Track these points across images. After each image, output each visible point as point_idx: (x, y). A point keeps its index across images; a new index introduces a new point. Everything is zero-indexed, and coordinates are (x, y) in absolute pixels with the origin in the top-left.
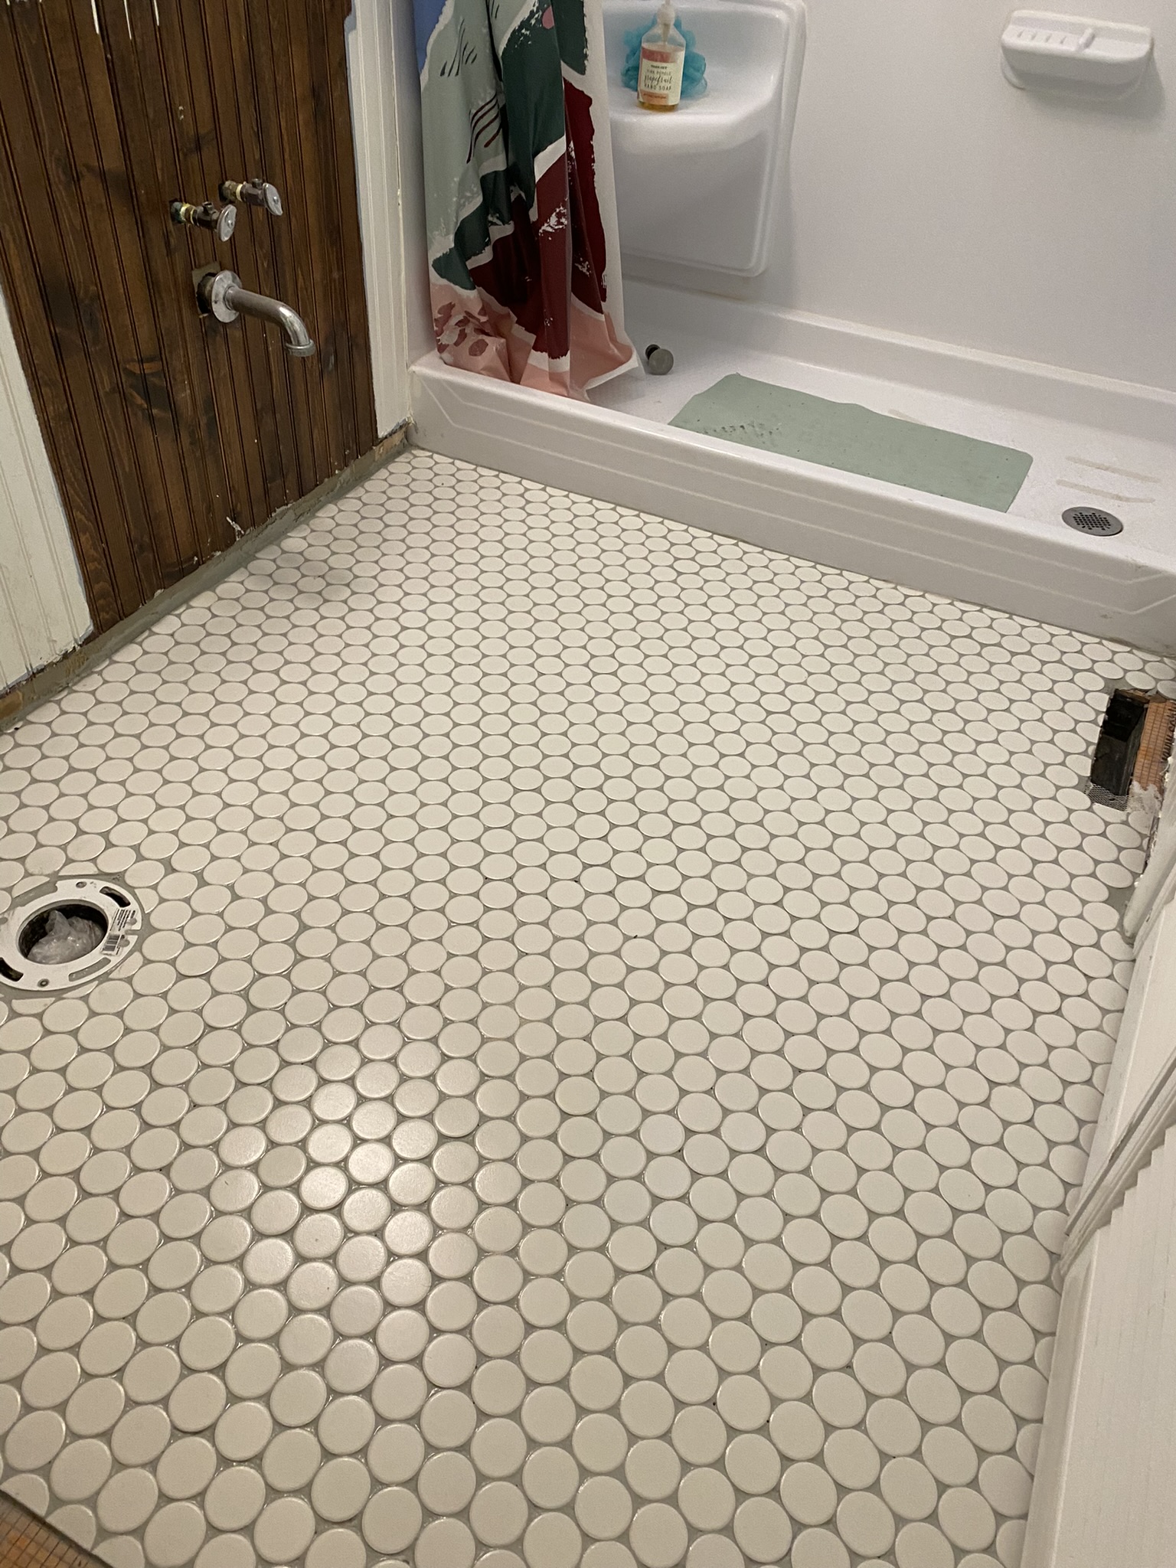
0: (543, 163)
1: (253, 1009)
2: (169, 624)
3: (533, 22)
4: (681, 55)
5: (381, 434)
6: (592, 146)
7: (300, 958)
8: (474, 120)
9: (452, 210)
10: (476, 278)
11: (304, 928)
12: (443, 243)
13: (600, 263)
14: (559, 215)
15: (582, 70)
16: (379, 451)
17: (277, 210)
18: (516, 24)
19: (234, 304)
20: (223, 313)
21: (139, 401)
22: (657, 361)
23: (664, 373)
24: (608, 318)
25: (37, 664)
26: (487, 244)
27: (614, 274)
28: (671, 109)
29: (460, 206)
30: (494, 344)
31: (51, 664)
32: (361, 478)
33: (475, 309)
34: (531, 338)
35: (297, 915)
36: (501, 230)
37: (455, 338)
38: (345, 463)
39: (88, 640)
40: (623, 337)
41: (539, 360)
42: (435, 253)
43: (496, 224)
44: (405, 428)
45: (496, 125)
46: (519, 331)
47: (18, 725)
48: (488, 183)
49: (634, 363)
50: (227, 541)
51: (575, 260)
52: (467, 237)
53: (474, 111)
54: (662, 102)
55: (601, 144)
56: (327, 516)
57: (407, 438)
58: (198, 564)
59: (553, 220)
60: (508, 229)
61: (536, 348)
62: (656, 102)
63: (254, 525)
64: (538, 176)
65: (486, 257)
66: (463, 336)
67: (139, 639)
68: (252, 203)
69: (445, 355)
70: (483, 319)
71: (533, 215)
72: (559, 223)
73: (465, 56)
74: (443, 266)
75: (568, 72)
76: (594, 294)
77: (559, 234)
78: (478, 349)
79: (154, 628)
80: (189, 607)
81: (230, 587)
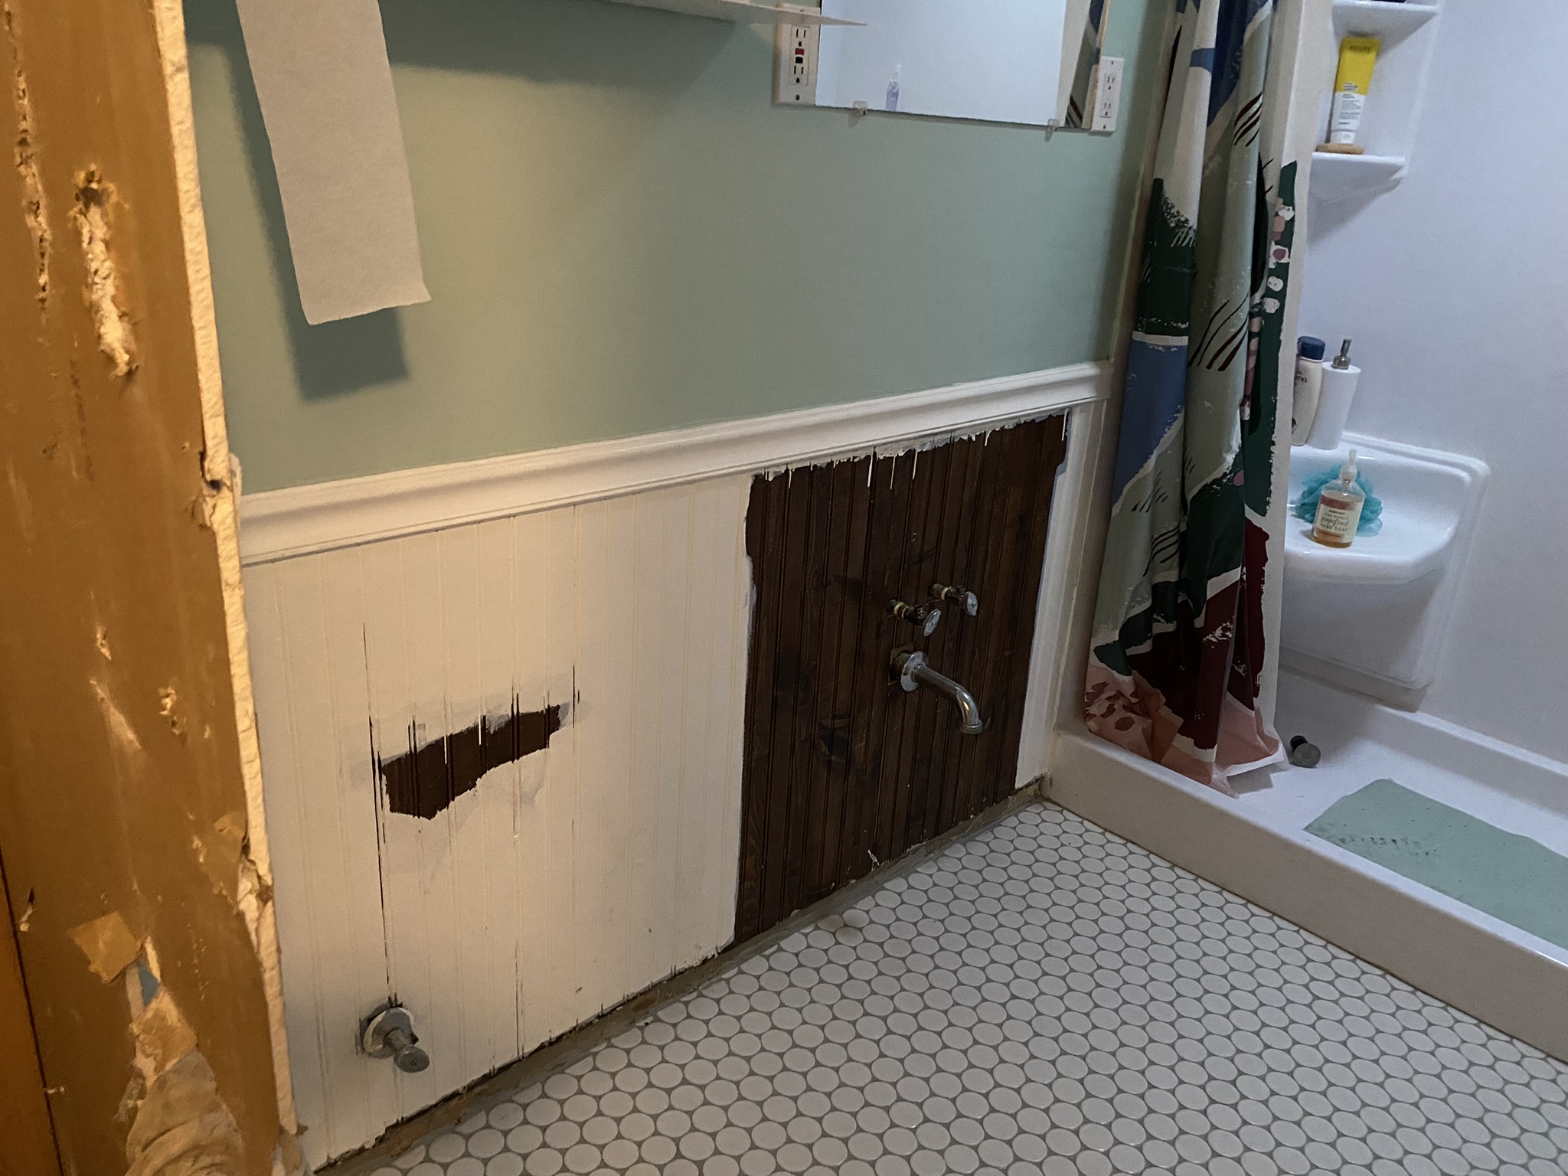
0: (1215, 586)
2: (794, 942)
3: (1225, 481)
4: (1360, 506)
5: (1017, 785)
6: (1264, 571)
8: (1154, 542)
9: (1124, 610)
10: (1130, 665)
12: (1108, 634)
13: (1257, 664)
14: (1225, 629)
15: (1263, 513)
16: (1013, 801)
17: (973, 612)
18: (1209, 480)
19: (917, 678)
20: (907, 683)
21: (824, 749)
22: (1303, 753)
23: (1311, 765)
24: (1258, 715)
25: (680, 967)
26: (1149, 638)
27: (1269, 676)
28: (1346, 545)
29: (1130, 607)
30: (1139, 725)
31: (692, 967)
32: (993, 822)
33: (1128, 690)
34: (1179, 721)
36: (1162, 627)
37: (1104, 710)
38: (980, 808)
39: (727, 949)
40: (1270, 730)
41: (1184, 744)
42: (1097, 641)
43: (1159, 621)
44: (1039, 780)
45: (1173, 549)
46: (1166, 712)
47: (648, 1020)
48: (1159, 591)
49: (1280, 755)
50: (863, 870)
51: (1235, 662)
52: (1132, 631)
53: (1156, 536)
54: (1338, 540)
55: (1272, 571)
56: (955, 854)
57: (1041, 792)
58: (835, 889)
59: (1218, 632)
60: (1171, 627)
61: (1183, 731)
62: (1330, 539)
63: (889, 858)
64: (1209, 595)
65: (1145, 647)
66: (1111, 710)
67: (767, 953)
68: (954, 603)
69: (1092, 724)
70: (1134, 700)
71: (1199, 622)
72: (1223, 635)
73: (1157, 497)
74: (1103, 652)
75: (1250, 514)
76: (1247, 691)
77: (1223, 645)
78: (1124, 725)
79: (783, 944)
80: (817, 928)
81: (855, 914)
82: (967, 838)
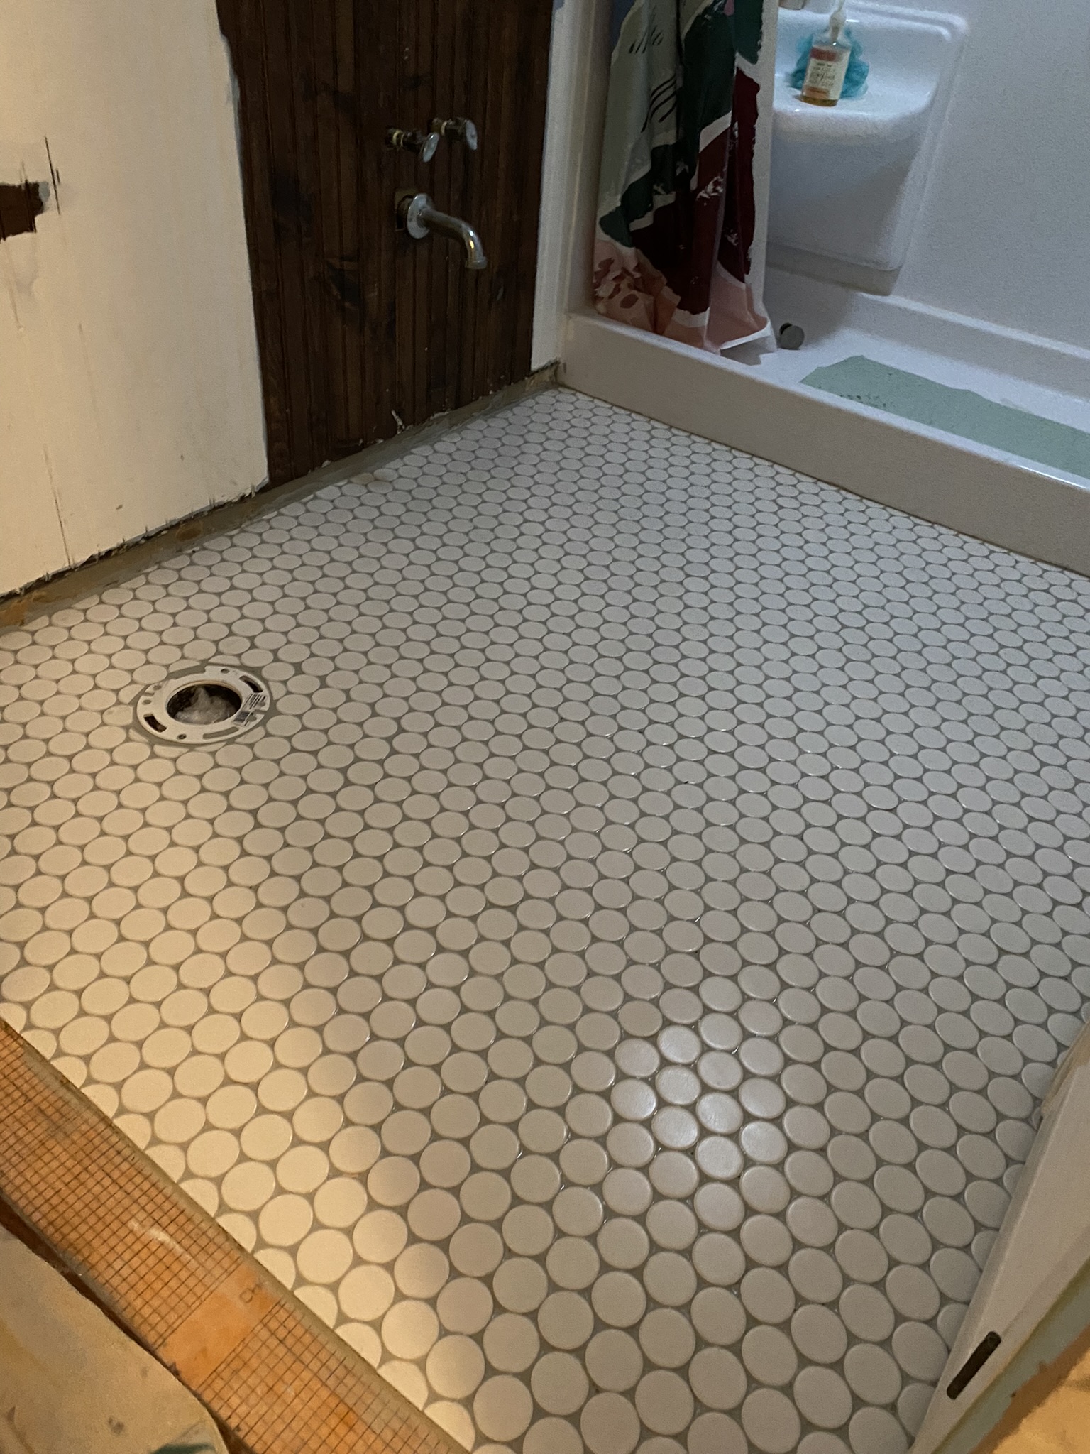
0: (707, 136)
1: (348, 783)
2: (329, 492)
3: (716, 8)
4: (846, 56)
5: (534, 367)
6: (754, 130)
7: (394, 752)
8: (652, 96)
9: (624, 172)
10: (635, 240)
11: (401, 730)
12: (611, 202)
13: (748, 238)
14: (716, 184)
15: (754, 60)
16: (530, 383)
17: (473, 143)
18: (700, 10)
19: (426, 222)
20: (415, 230)
21: (335, 292)
22: (790, 338)
23: (796, 348)
24: (749, 290)
25: (219, 499)
26: (650, 209)
27: (758, 252)
28: (832, 103)
29: (630, 172)
30: (643, 302)
31: (230, 503)
32: (511, 402)
33: (631, 265)
34: (677, 299)
35: (398, 720)
36: (663, 199)
37: (611, 291)
38: (498, 386)
39: (263, 490)
40: (760, 308)
41: (680, 316)
42: (603, 211)
43: (659, 193)
44: (554, 365)
45: (671, 102)
46: (668, 294)
47: (196, 549)
48: (659, 156)
49: (767, 331)
50: (389, 432)
51: (726, 231)
52: (635, 199)
53: (653, 88)
54: (824, 97)
55: (762, 127)
56: (477, 428)
57: (556, 377)
58: (364, 446)
59: (710, 187)
60: (671, 199)
61: (681, 306)
62: (818, 96)
63: (414, 423)
64: (702, 146)
65: (645, 221)
66: (617, 290)
67: (304, 500)
68: (453, 138)
69: (601, 307)
70: (637, 275)
71: (694, 184)
72: (715, 190)
73: (653, 39)
74: (609, 224)
75: (740, 62)
76: (740, 267)
77: (714, 201)
78: (629, 302)
79: (318, 493)
80: (349, 482)
81: (386, 471)
82: (489, 413)
